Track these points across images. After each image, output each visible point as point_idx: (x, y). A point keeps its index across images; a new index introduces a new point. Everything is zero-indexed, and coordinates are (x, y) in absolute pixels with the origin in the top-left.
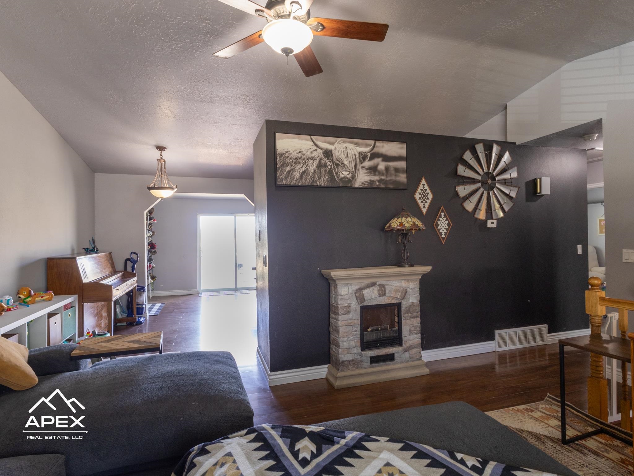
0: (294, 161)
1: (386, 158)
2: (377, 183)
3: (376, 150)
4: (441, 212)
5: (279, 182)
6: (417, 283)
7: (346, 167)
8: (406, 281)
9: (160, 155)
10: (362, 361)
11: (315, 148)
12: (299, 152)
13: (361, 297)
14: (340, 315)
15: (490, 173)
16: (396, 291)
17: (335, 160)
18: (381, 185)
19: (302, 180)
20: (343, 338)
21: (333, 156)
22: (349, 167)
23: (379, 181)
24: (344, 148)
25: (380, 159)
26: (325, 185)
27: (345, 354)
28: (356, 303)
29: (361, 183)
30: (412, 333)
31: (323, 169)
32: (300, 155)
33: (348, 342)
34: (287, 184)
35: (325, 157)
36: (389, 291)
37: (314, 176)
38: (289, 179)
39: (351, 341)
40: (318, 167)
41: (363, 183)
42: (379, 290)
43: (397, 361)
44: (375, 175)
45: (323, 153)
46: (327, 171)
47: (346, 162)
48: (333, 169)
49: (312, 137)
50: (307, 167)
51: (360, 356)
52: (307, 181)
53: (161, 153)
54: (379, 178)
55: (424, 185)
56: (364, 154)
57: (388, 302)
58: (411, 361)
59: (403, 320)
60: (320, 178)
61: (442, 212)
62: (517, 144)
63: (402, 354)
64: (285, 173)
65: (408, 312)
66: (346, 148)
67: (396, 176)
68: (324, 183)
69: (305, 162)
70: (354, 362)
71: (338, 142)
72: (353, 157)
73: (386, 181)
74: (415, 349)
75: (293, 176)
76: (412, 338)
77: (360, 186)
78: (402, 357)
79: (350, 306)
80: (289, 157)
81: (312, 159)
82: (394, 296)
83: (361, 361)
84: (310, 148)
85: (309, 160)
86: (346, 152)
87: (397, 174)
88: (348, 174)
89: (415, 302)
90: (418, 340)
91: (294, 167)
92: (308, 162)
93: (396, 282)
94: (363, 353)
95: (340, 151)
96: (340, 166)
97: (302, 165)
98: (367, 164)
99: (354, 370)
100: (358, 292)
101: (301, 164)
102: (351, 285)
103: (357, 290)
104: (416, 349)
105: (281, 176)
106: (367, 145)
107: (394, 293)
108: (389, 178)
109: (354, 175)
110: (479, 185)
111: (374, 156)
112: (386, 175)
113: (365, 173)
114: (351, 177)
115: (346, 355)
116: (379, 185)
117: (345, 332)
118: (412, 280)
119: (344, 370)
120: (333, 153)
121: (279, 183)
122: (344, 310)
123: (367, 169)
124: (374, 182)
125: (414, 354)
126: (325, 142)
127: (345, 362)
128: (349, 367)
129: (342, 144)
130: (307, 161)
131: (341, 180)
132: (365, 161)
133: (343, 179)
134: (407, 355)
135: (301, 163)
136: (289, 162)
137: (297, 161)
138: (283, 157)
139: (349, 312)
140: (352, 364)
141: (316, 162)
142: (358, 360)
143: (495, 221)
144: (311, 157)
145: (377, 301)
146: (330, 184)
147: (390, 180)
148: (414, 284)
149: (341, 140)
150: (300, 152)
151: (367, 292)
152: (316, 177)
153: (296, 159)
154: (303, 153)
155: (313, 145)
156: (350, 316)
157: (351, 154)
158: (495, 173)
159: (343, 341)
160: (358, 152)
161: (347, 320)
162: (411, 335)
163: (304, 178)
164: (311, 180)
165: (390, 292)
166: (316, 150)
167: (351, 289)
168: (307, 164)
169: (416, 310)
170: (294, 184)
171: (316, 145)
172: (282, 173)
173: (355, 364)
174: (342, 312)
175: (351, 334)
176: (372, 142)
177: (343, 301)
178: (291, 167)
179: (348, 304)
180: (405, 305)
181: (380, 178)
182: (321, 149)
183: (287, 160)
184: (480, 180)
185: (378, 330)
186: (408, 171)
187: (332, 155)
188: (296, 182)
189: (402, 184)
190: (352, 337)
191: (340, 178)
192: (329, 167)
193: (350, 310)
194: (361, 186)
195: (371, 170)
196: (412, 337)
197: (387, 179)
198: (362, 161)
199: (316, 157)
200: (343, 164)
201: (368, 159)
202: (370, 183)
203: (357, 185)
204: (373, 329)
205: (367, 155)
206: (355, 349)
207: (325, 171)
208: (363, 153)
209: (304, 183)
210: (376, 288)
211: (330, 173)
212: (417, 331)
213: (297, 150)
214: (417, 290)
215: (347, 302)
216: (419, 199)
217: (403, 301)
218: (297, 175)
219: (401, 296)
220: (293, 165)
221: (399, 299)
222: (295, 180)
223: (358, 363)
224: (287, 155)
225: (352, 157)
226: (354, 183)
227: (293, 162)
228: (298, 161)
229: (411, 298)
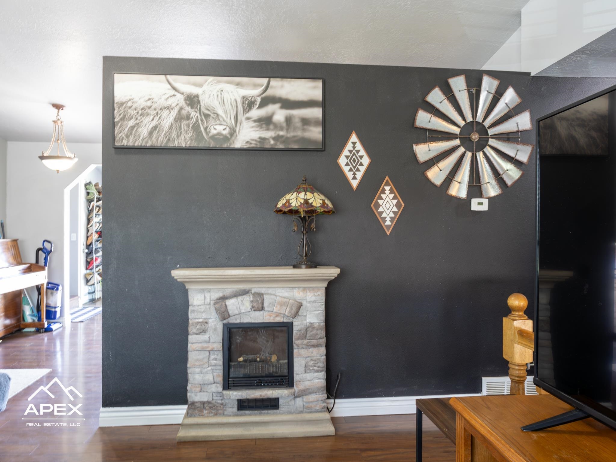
0: (140, 112)
1: (287, 104)
2: (272, 142)
3: (269, 92)
4: (384, 186)
5: (117, 142)
6: (319, 293)
7: (221, 119)
8: (300, 290)
9: (56, 115)
10: (224, 405)
11: (173, 92)
12: (147, 99)
13: (223, 310)
14: (191, 335)
15: (478, 123)
16: (282, 304)
17: (203, 109)
18: (278, 144)
19: (151, 138)
20: (194, 369)
21: (200, 104)
22: (225, 118)
23: (274, 139)
24: (218, 91)
25: (278, 105)
26: (187, 146)
27: (197, 393)
28: (216, 318)
29: (245, 142)
30: (310, 369)
31: (184, 123)
32: (149, 103)
33: (202, 375)
34: (128, 145)
35: (188, 105)
36: (270, 303)
37: (170, 133)
38: (131, 138)
39: (207, 373)
40: (176, 120)
41: (247, 142)
42: (252, 302)
43: (282, 409)
44: (268, 129)
45: (185, 100)
46: (191, 125)
47: (220, 112)
48: (200, 122)
49: (168, 77)
50: (160, 121)
51: (221, 398)
52: (159, 141)
53: (58, 112)
54: (275, 133)
55: (354, 143)
56: (250, 99)
57: (269, 319)
58: (306, 412)
59: (295, 348)
60: (179, 136)
61: (386, 185)
62: (532, 75)
63: (291, 400)
64: (127, 129)
65: (304, 336)
66: (222, 91)
67: (304, 130)
68: (185, 142)
69: (157, 113)
70: (210, 405)
71: (209, 83)
72: (233, 104)
73: (287, 138)
74: (314, 394)
75: (138, 134)
76: (309, 378)
77: (243, 146)
78: (290, 404)
79: (207, 323)
80: (133, 108)
81: (168, 109)
82: (278, 312)
83: (222, 404)
84: (165, 93)
85: (163, 110)
86: (221, 97)
87: (305, 127)
88: (224, 129)
89: (316, 323)
90: (319, 380)
91: (139, 120)
92: (161, 113)
93: (283, 291)
94: (225, 392)
95: (212, 95)
96: (211, 118)
97: (152, 117)
98: (256, 113)
99: (211, 417)
100: (220, 302)
101: (150, 117)
102: (209, 292)
103: (217, 299)
104: (316, 395)
105: (121, 134)
106: (256, 86)
107: (279, 307)
108: (291, 134)
109: (233, 131)
110: (457, 142)
111: (266, 101)
112: (287, 130)
113: (253, 127)
114: (228, 134)
115: (199, 394)
116: (276, 144)
117: (198, 360)
118: (313, 289)
119: (194, 416)
120: (200, 99)
121: (117, 144)
122: (198, 327)
123: (255, 121)
124: (267, 141)
125: (312, 402)
126: (189, 83)
127: (196, 404)
128: (203, 412)
129: (215, 85)
130: (159, 112)
131: (213, 137)
132: (252, 109)
133: (216, 137)
134: (299, 402)
135: (151, 115)
136: (133, 114)
137: (144, 112)
138: (123, 107)
139: (204, 331)
140: (207, 408)
141: (174, 113)
142: (218, 403)
143: (486, 202)
144: (166, 106)
145: (251, 318)
146: (196, 144)
147: (294, 137)
148: (314, 295)
149: (213, 80)
150: (149, 99)
151: (232, 304)
152: (174, 134)
153: (142, 109)
154: (154, 100)
155: (169, 89)
156: (206, 337)
157: (229, 100)
158: (487, 123)
159: (195, 373)
160: (241, 96)
161: (201, 343)
162: (308, 373)
163: (154, 136)
164: (165, 138)
165: (272, 304)
166: (174, 95)
167: (209, 298)
168: (159, 116)
169: (317, 334)
170: (139, 145)
171: (174, 88)
172: (122, 130)
173: (212, 407)
174: (195, 330)
175: (206, 363)
176: (265, 81)
177: (196, 314)
178: (135, 121)
179: (203, 319)
180: (298, 325)
181: (276, 135)
182: (183, 94)
183: (129, 111)
184: (457, 135)
185: (255, 361)
186: (324, 123)
187: (199, 102)
188: (142, 143)
189: (315, 142)
190: (210, 368)
191: (211, 134)
192: (194, 120)
193: (206, 328)
194: (245, 147)
195: (261, 123)
196: (308, 376)
197: (289, 135)
198: (246, 109)
199: (174, 105)
200: (216, 115)
201: (258, 106)
202: (259, 142)
203: (238, 144)
204: (246, 359)
205: (255, 101)
206: (214, 385)
207: (188, 125)
208: (249, 97)
209: (155, 144)
210: (248, 299)
211: (196, 127)
212: (319, 367)
213: (144, 97)
214: (319, 304)
215: (202, 316)
216: (346, 165)
217: (294, 320)
218: (144, 131)
219: (290, 312)
220: (139, 118)
221: (288, 316)
222: (141, 138)
223: (217, 407)
224: (129, 104)
225: (231, 104)
226: (234, 142)
227: (139, 114)
228: (147, 112)
229: (308, 316)
